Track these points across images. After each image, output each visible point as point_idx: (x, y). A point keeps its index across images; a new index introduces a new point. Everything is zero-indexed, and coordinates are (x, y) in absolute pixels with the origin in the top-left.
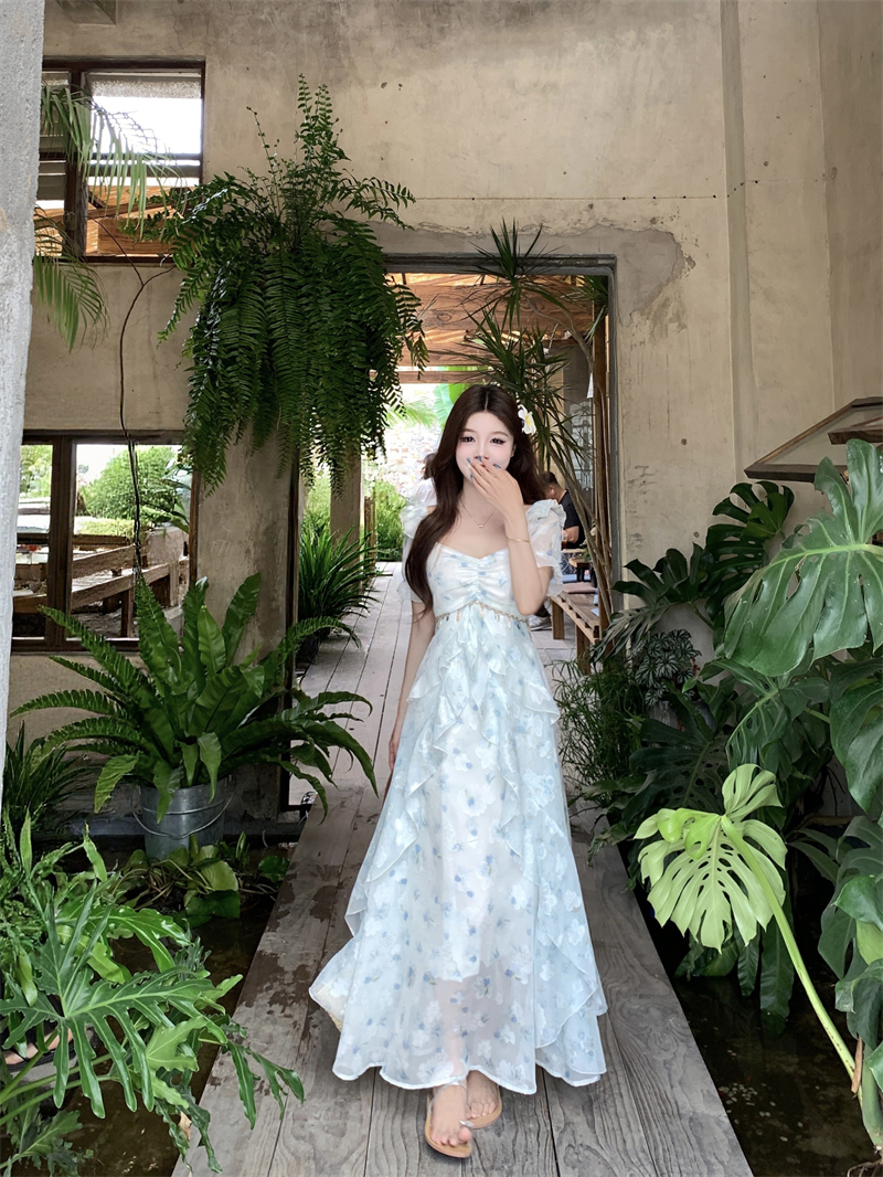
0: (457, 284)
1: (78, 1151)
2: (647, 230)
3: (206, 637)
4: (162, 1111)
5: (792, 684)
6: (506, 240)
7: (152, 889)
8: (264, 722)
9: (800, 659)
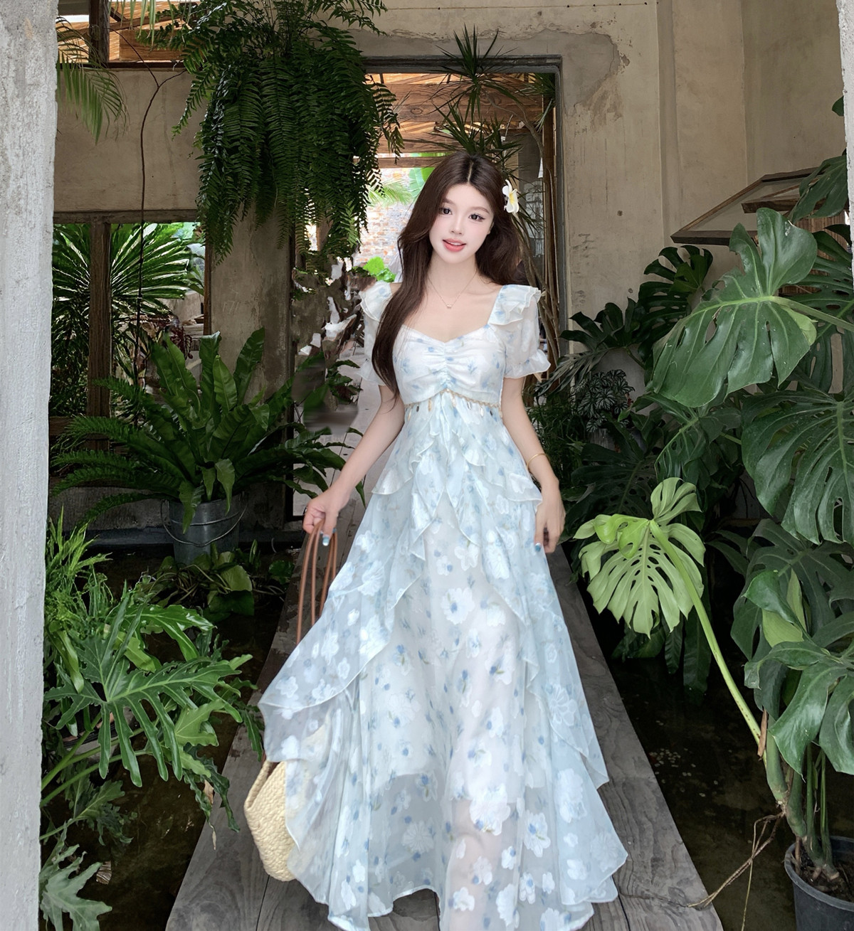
0: (427, 82)
1: (124, 813)
2: (588, 33)
3: (220, 381)
4: (189, 781)
5: (710, 413)
6: (467, 43)
7: (181, 590)
8: (270, 450)
9: (717, 392)
